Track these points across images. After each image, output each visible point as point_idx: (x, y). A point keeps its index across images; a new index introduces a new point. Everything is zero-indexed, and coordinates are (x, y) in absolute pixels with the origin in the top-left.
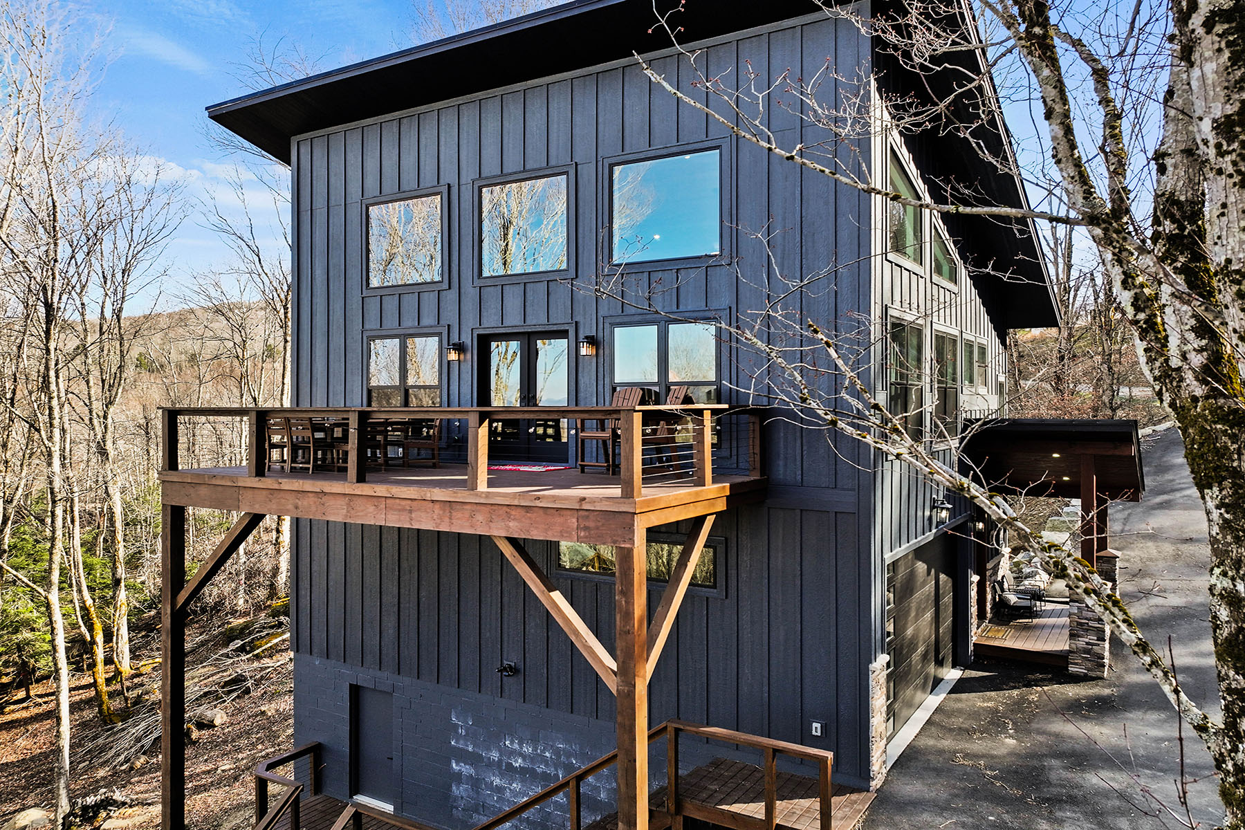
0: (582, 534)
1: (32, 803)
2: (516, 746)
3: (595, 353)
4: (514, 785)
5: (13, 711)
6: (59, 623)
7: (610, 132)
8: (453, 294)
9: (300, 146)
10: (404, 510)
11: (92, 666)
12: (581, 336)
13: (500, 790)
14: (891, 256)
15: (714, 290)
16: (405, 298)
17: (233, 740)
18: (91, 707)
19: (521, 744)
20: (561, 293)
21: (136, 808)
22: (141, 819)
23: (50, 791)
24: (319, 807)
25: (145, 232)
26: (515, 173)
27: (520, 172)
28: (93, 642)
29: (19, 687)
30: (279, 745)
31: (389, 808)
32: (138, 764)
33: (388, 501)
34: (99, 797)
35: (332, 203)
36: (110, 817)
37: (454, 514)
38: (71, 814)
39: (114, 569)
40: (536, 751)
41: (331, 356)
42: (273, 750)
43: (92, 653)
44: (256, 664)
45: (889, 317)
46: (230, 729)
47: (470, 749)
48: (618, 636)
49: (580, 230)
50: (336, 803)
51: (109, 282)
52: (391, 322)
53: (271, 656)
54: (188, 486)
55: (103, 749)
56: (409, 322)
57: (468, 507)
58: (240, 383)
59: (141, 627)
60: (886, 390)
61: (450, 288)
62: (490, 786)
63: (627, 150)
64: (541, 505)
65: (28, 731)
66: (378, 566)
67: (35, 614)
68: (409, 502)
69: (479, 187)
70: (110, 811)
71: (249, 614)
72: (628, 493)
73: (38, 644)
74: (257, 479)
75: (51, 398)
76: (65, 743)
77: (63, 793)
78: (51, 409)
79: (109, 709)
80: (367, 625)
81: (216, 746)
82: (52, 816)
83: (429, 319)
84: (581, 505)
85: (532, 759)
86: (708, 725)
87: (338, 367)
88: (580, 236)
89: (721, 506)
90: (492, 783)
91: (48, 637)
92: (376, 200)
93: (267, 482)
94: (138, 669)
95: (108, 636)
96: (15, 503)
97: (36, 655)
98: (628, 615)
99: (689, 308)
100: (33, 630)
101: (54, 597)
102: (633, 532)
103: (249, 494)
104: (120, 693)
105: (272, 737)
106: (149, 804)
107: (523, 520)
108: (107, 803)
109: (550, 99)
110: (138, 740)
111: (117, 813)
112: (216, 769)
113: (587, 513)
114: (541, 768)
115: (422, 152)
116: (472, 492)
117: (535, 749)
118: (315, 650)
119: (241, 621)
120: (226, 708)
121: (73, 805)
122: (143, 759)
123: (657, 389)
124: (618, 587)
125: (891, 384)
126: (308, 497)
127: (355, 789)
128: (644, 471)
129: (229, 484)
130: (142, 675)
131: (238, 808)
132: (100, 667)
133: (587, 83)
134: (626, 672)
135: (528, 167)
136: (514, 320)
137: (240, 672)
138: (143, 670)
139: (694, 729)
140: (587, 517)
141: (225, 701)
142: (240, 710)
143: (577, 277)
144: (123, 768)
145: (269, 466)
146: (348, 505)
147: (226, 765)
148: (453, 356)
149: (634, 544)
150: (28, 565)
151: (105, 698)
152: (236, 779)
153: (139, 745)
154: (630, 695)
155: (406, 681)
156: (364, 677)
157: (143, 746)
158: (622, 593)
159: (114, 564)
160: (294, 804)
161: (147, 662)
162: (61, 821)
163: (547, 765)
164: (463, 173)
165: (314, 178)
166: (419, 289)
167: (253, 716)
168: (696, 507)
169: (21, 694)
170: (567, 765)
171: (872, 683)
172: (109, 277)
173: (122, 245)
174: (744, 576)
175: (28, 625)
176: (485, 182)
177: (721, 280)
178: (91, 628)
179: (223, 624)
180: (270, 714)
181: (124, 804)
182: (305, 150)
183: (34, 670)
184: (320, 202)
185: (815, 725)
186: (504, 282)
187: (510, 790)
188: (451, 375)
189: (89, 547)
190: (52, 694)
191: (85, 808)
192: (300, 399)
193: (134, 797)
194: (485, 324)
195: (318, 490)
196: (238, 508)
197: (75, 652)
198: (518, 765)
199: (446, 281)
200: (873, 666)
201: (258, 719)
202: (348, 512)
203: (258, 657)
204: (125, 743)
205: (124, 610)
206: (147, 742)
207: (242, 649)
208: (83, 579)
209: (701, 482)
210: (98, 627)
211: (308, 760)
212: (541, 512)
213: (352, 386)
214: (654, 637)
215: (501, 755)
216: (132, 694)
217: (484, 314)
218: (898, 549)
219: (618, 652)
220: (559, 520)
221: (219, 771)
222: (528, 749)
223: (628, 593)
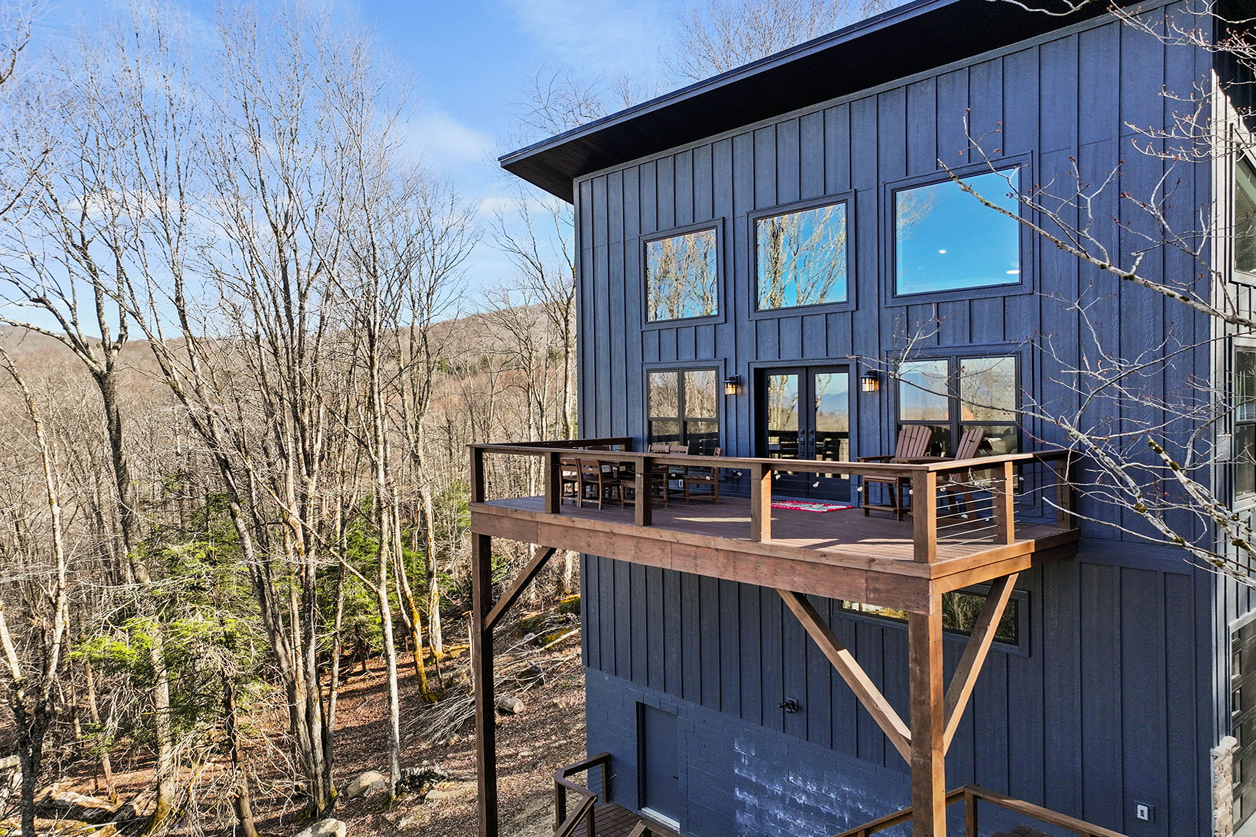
0: (872, 596)
1: (371, 765)
2: (800, 783)
3: (878, 388)
4: (799, 822)
5: (354, 682)
6: (387, 609)
7: (893, 156)
8: (729, 327)
9: (583, 186)
10: (689, 555)
11: (413, 647)
12: (863, 373)
13: (783, 823)
14: (1236, 276)
15: (1013, 322)
16: (683, 332)
17: (530, 729)
18: (413, 684)
19: (805, 781)
20: (841, 327)
21: (452, 783)
22: (457, 793)
23: (385, 757)
24: (611, 814)
25: (444, 258)
26: (791, 204)
27: (796, 202)
28: (413, 629)
29: (358, 660)
30: (570, 738)
31: (675, 825)
32: (453, 742)
33: (674, 546)
34: (423, 769)
35: (612, 240)
36: (433, 788)
37: (738, 564)
38: (402, 781)
39: (427, 562)
40: (821, 790)
41: (614, 389)
42: (565, 742)
43: (413, 638)
44: (547, 657)
45: (1233, 347)
46: (527, 717)
47: (754, 779)
48: (912, 705)
49: (861, 261)
50: (626, 813)
51: (416, 305)
52: (669, 355)
53: (560, 651)
54: (493, 518)
55: (424, 724)
56: (687, 355)
57: (752, 558)
58: (528, 392)
59: (451, 615)
60: (1230, 433)
61: (726, 322)
62: (774, 818)
63: (912, 174)
64: (827, 562)
65: (365, 700)
66: (661, 593)
67: (368, 599)
68: (694, 549)
69: (754, 219)
70: (433, 782)
71: (540, 608)
72: (922, 554)
73: (370, 626)
74: (553, 516)
75: (376, 418)
76: (395, 720)
77: (395, 762)
78: (376, 427)
79: (427, 688)
80: (651, 647)
81: (516, 732)
82: (387, 780)
83: (706, 353)
84: (870, 566)
85: (817, 797)
86: (1010, 796)
87: (620, 399)
88: (861, 266)
89: (1025, 564)
90: (776, 815)
91: (379, 620)
92: (653, 236)
93: (562, 520)
94: (448, 652)
95: (425, 622)
96: (351, 508)
97: (370, 635)
98: (923, 685)
99: (984, 342)
100: (366, 612)
101: (383, 593)
102: (928, 599)
103: (546, 528)
104: (435, 674)
105: (564, 729)
106: (463, 781)
107: (809, 575)
108: (429, 776)
109: (827, 126)
110: (452, 720)
111: (438, 785)
112: (517, 754)
113: (876, 575)
114: (826, 809)
115: (697, 187)
116: (756, 544)
117: (819, 789)
118: (605, 667)
119: (534, 614)
120: (523, 696)
121: (403, 774)
122: (456, 737)
123: (948, 427)
124: (912, 654)
125: (1236, 425)
126: (600, 537)
127: (643, 802)
128: (939, 523)
129: (529, 518)
130: (452, 659)
131: (538, 795)
132: (419, 651)
133: (867, 104)
134: (922, 742)
135: (804, 197)
136: (791, 354)
137: (534, 664)
138: (454, 654)
139: (995, 799)
140: (877, 579)
141: (522, 691)
142: (536, 700)
143: (857, 309)
144: (441, 743)
145: (562, 500)
146: (636, 546)
147: (525, 752)
148: (730, 390)
149: (928, 611)
150: (361, 556)
151: (424, 678)
152: (534, 766)
153: (452, 724)
154: (927, 768)
155: (690, 705)
156: (651, 696)
157: (456, 725)
158: (916, 660)
159: (427, 558)
160: (589, 813)
161: (456, 647)
162: (394, 787)
163: (832, 806)
164: (738, 206)
165: (595, 217)
166: (695, 323)
167: (546, 707)
168: (997, 568)
169: (359, 668)
170: (853, 809)
171: (1214, 770)
172: (417, 301)
173: (426, 270)
174: (1051, 634)
175: (363, 608)
176: (758, 214)
177: (1023, 310)
178: (411, 615)
179: (518, 616)
180: (561, 707)
181: (443, 777)
182: (586, 189)
183: (368, 646)
184: (601, 241)
185: (1140, 807)
186: (779, 315)
187: (794, 825)
188: (729, 409)
189: (407, 542)
190: (382, 669)
191: (412, 777)
192: (587, 429)
193: (451, 772)
194: (762, 357)
195: (608, 531)
196: (537, 542)
197: (398, 633)
198: (802, 802)
199: (722, 315)
200: (1216, 750)
201: (551, 710)
202: (636, 553)
203: (549, 651)
204: (441, 721)
205: (436, 599)
206: (459, 721)
207: (535, 643)
208: (403, 572)
209: (1002, 540)
210: (417, 615)
211: (600, 769)
212: (828, 569)
213: (634, 416)
214: (952, 706)
215: (784, 790)
216: (445, 676)
217: (761, 347)
218: (1247, 614)
219: (913, 722)
220: (848, 579)
221: (519, 757)
222: (812, 788)
223: (923, 660)
